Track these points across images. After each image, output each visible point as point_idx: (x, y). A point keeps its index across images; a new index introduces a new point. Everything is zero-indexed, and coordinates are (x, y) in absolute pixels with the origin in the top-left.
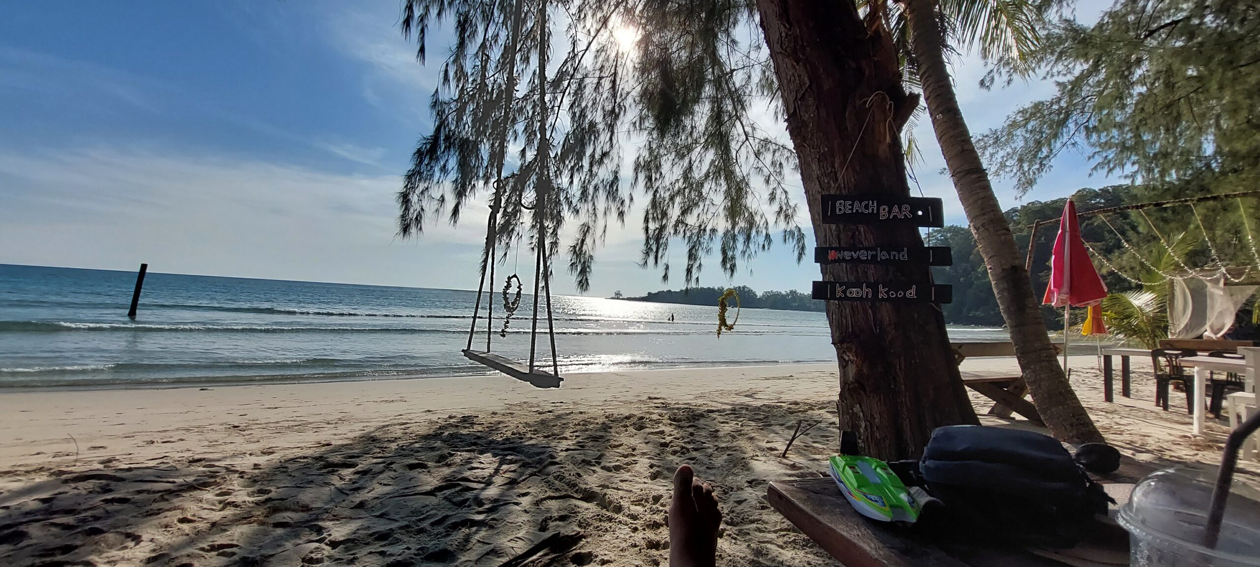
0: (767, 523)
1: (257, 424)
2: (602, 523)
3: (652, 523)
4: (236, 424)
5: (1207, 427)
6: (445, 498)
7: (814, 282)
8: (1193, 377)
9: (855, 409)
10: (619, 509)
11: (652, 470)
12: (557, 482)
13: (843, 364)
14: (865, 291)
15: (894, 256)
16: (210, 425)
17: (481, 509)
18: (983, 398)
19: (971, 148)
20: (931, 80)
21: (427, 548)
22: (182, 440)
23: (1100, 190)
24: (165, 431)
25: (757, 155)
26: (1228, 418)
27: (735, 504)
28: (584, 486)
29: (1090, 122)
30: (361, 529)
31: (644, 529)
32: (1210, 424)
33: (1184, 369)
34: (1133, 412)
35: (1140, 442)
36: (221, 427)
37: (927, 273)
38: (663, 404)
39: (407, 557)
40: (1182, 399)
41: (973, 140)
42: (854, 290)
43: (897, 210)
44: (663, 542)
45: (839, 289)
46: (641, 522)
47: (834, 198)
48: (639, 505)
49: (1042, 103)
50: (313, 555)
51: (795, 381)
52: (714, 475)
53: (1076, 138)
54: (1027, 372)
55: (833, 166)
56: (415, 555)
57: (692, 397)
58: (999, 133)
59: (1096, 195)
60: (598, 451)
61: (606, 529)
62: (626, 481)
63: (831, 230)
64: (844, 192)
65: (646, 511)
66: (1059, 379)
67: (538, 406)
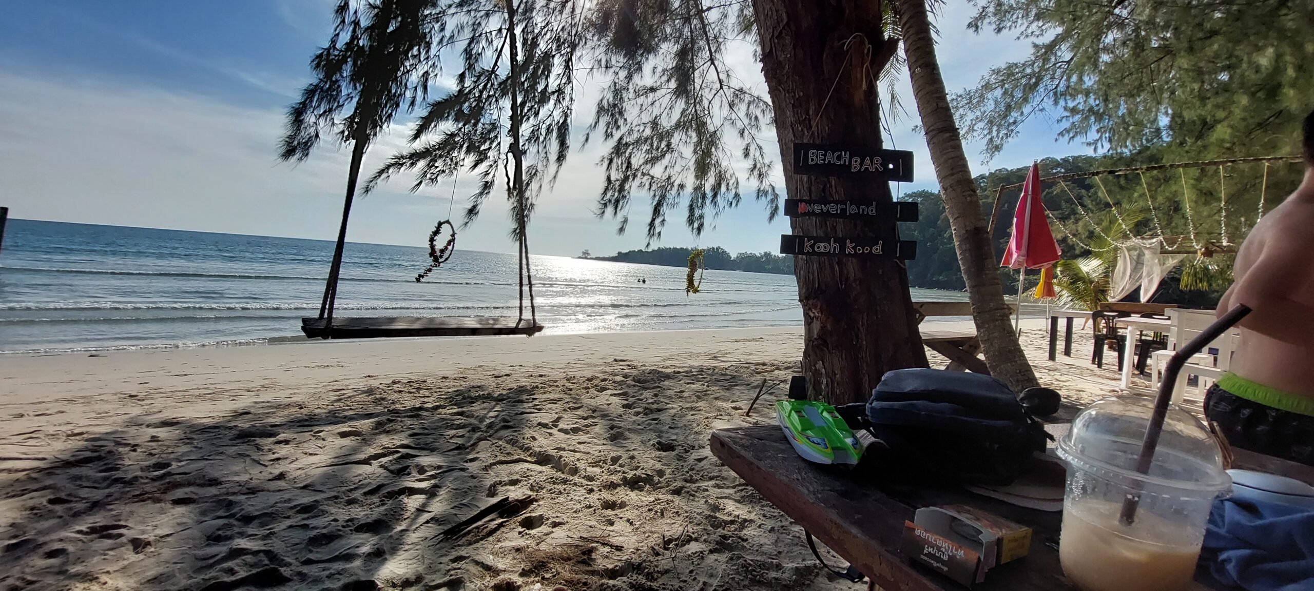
0: (726, 479)
1: (161, 393)
2: (556, 486)
3: (609, 483)
4: (133, 394)
5: (1133, 382)
6: (381, 466)
7: (783, 236)
8: (1126, 336)
9: (817, 366)
10: (575, 471)
11: (612, 432)
12: (508, 446)
13: (809, 321)
14: (833, 247)
15: (863, 210)
16: (100, 395)
17: (422, 477)
18: (940, 357)
19: (945, 105)
20: (912, 31)
21: (358, 519)
22: (62, 412)
23: (1061, 159)
24: (40, 403)
25: (731, 105)
26: (1151, 374)
27: (696, 462)
28: (538, 450)
29: (1059, 89)
30: (281, 502)
31: (600, 490)
32: (1136, 379)
33: (1119, 330)
34: (1072, 370)
35: (1075, 397)
36: (115, 397)
37: (894, 228)
38: (629, 366)
39: (334, 529)
40: (1114, 358)
41: (949, 98)
42: (822, 244)
43: (869, 162)
44: (619, 502)
45: (807, 244)
46: (598, 483)
47: (808, 147)
48: (596, 466)
49: (1016, 64)
50: (220, 532)
51: (764, 343)
52: (676, 434)
53: (1044, 104)
54: (982, 330)
55: (808, 114)
56: (343, 527)
57: (660, 359)
58: (972, 94)
59: (1057, 164)
60: (556, 413)
61: (560, 491)
62: (584, 443)
63: (801, 180)
64: (818, 142)
65: (603, 472)
66: (1010, 337)
67: (495, 370)
